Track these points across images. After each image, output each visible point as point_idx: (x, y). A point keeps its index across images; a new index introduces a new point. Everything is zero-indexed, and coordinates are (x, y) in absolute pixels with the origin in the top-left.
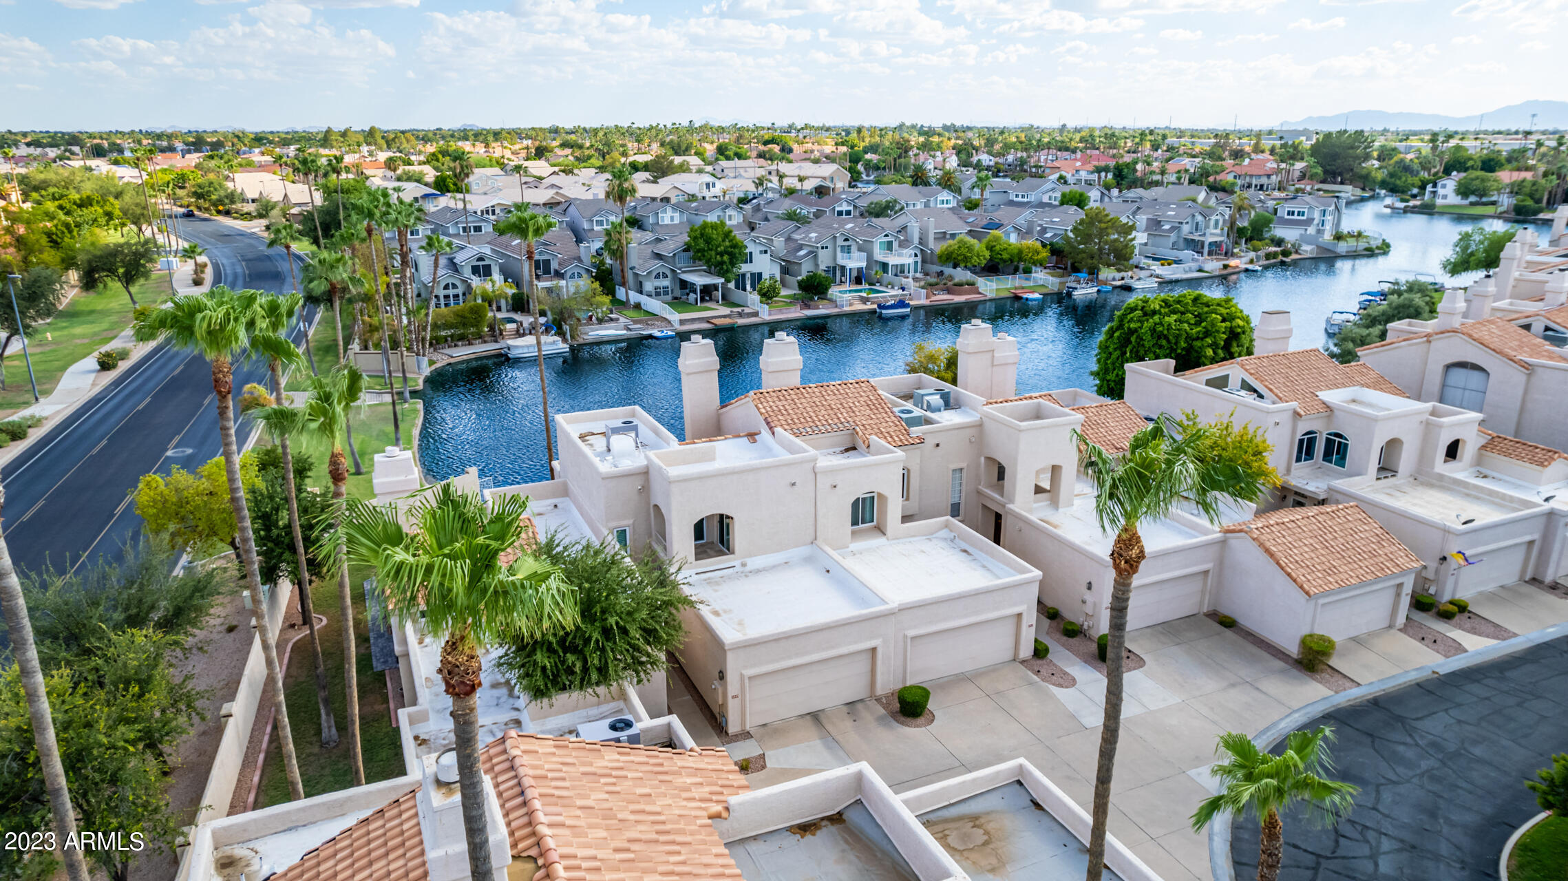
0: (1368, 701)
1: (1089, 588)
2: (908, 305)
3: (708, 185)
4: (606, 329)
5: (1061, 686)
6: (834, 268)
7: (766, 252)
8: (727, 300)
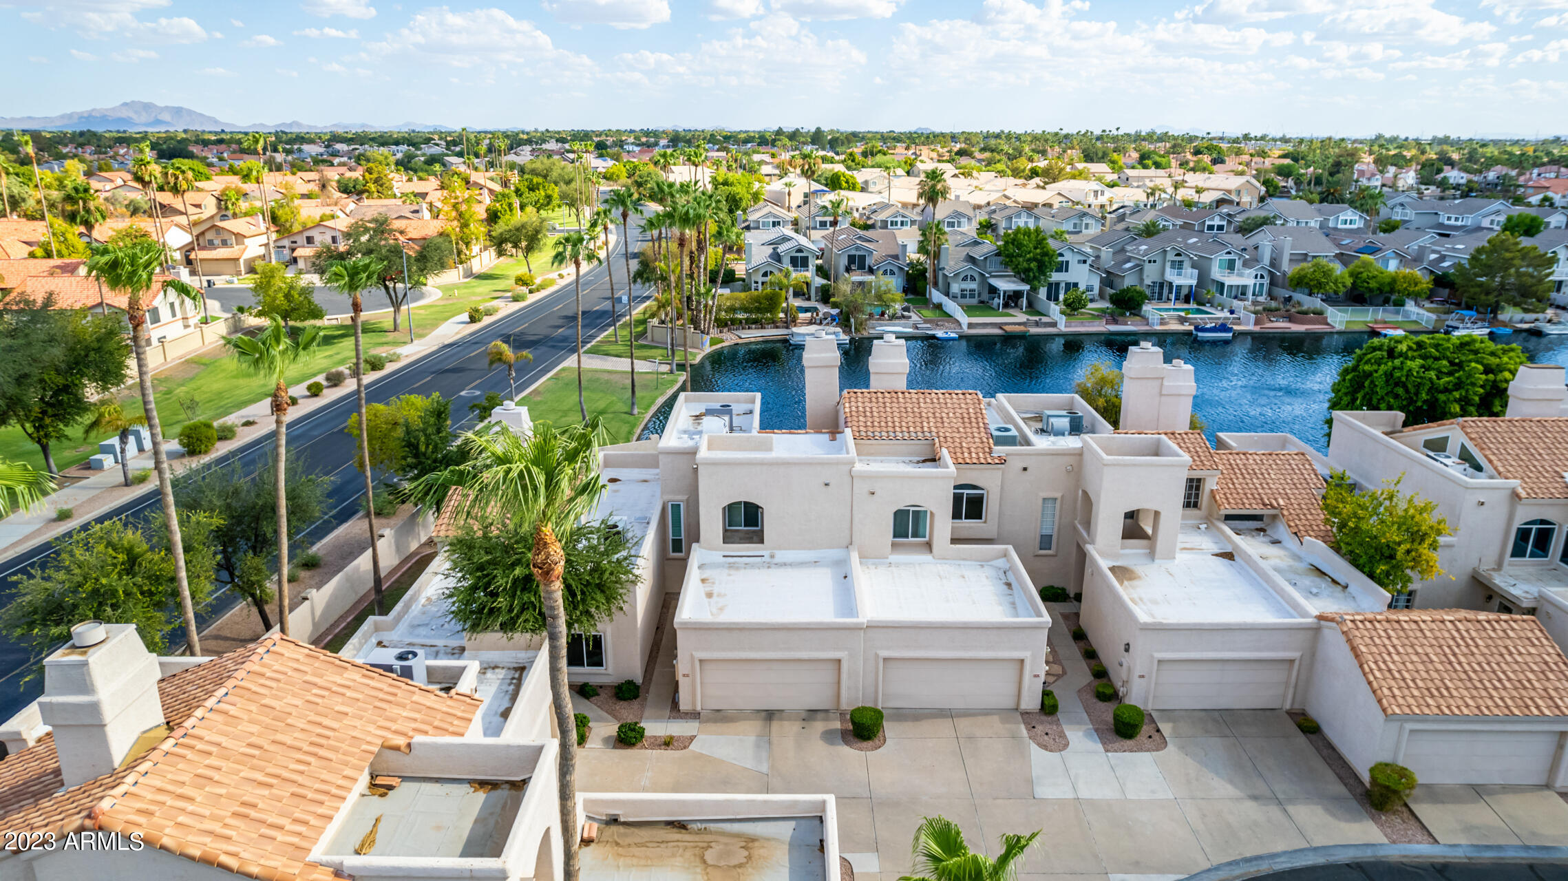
0: (1433, 865)
1: (1127, 650)
2: (1229, 330)
3: (1096, 192)
4: (894, 325)
5: (1045, 747)
6: (1161, 285)
7: (1085, 262)
8: (1032, 308)
